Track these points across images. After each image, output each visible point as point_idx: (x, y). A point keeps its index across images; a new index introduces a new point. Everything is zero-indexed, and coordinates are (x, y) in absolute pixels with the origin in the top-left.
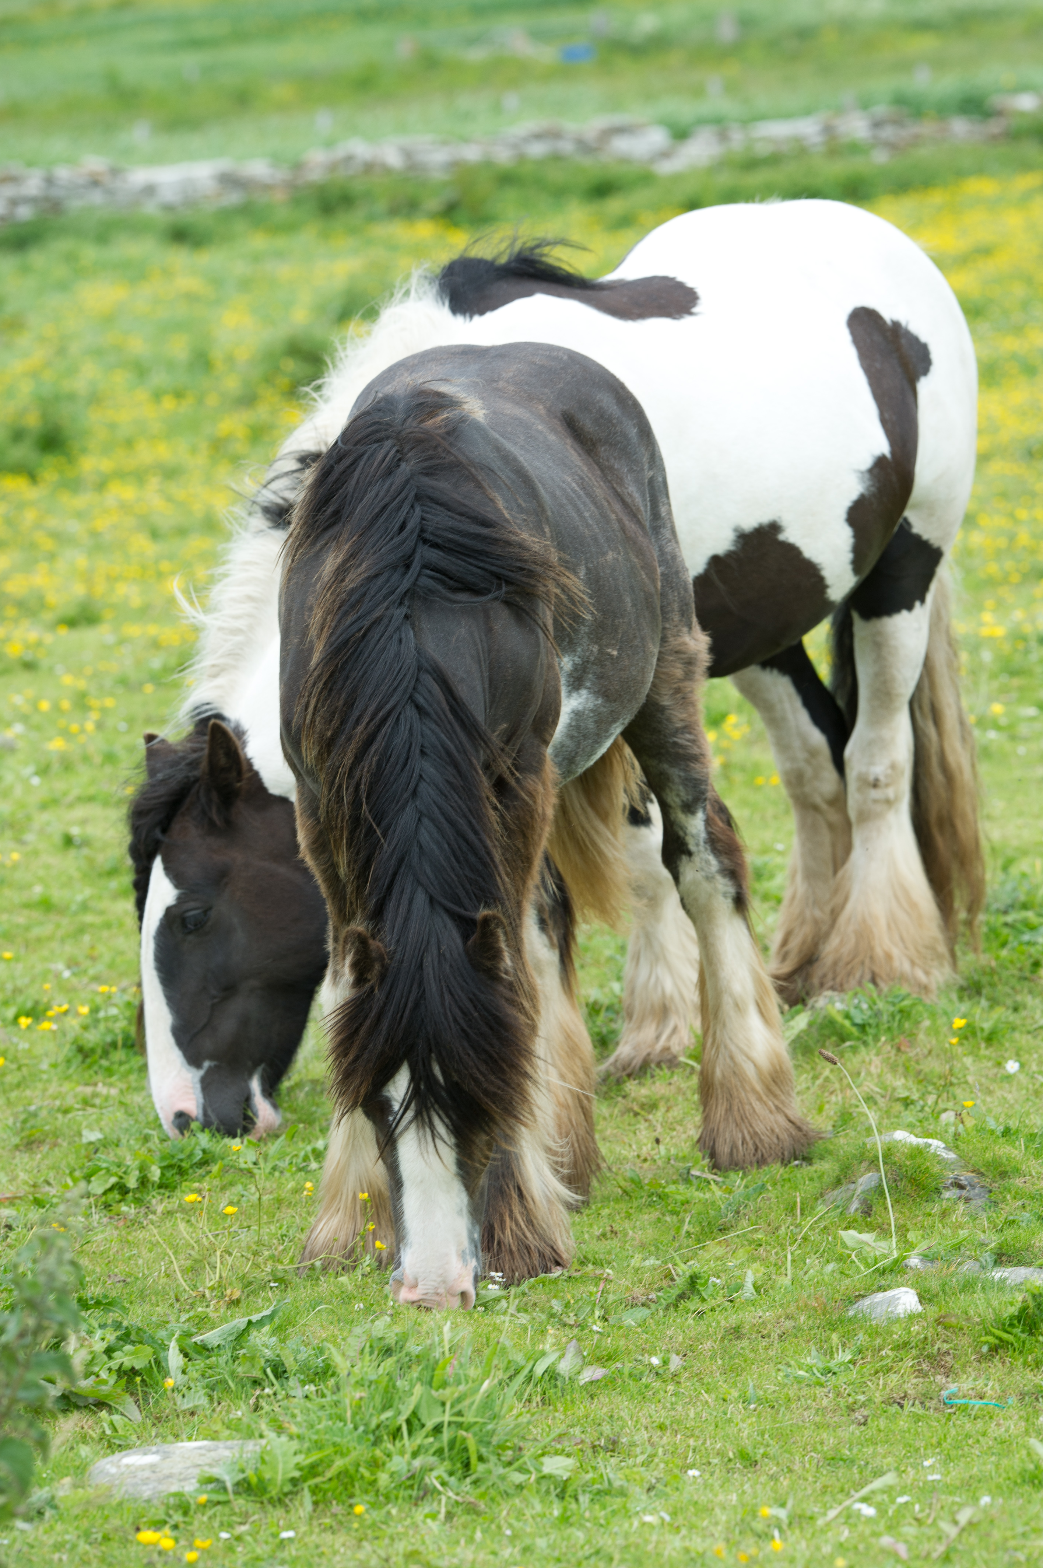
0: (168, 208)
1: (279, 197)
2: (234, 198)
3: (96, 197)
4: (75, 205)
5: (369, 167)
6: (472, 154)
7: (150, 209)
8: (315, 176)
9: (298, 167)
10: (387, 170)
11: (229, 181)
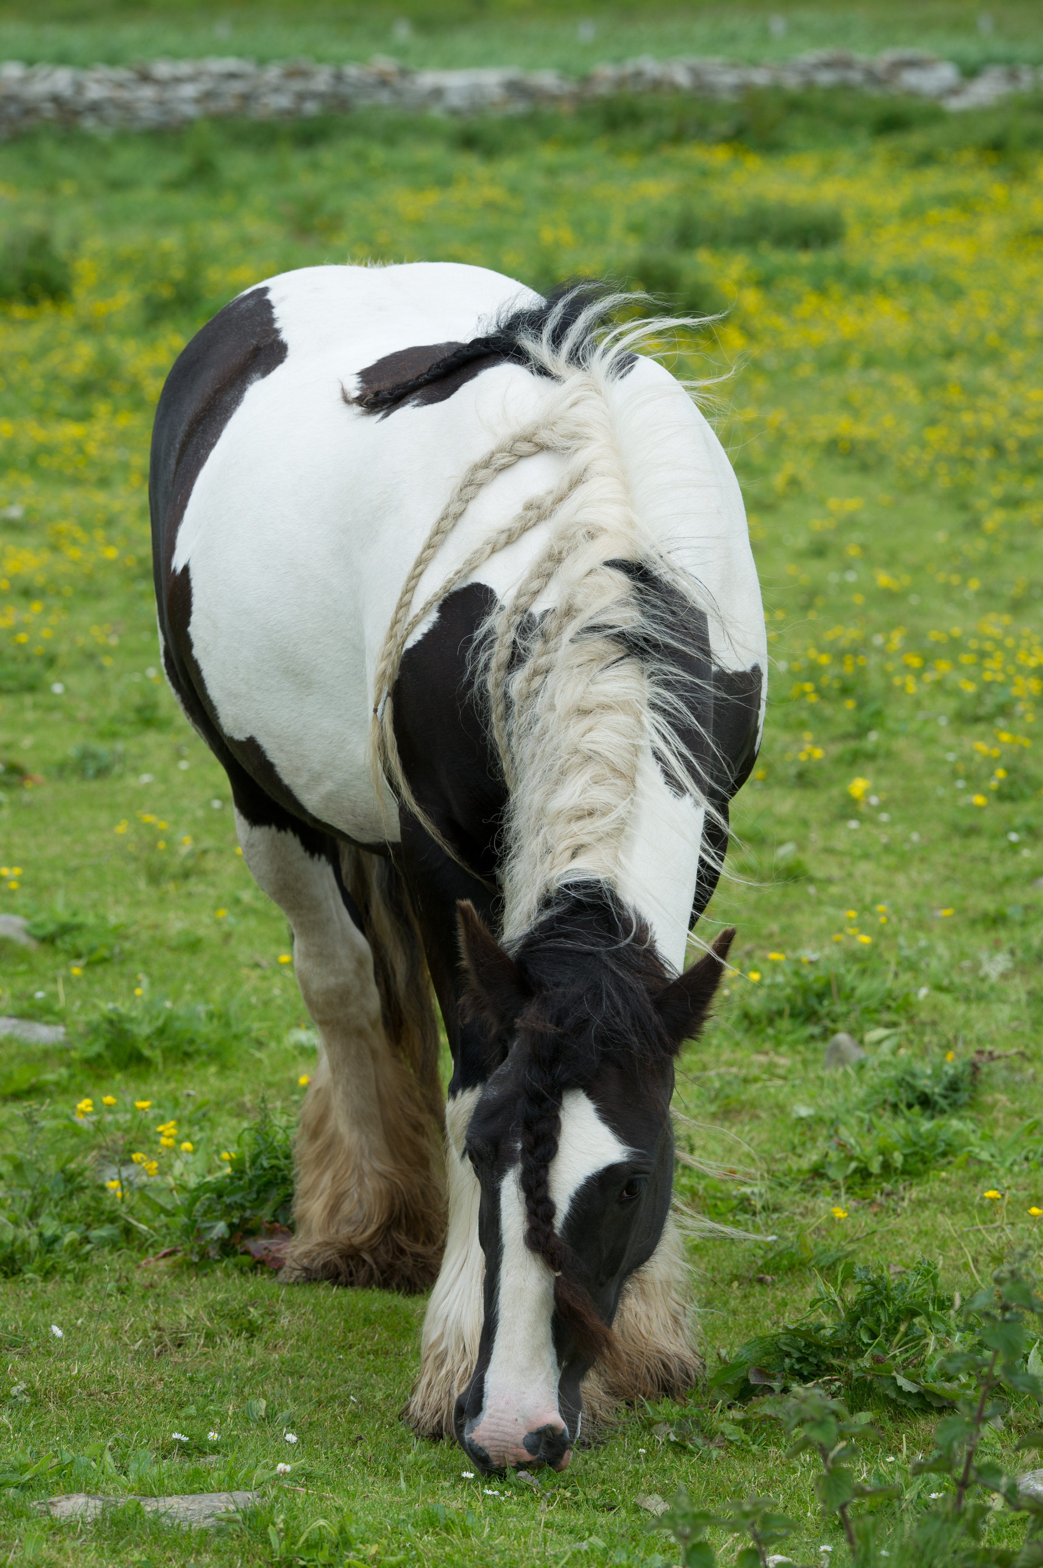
0: (454, 112)
1: (566, 108)
2: (520, 107)
3: (384, 97)
4: (363, 103)
5: (657, 85)
6: (760, 78)
7: (436, 112)
8: (603, 90)
9: (586, 80)
10: (675, 88)
11: (515, 89)
